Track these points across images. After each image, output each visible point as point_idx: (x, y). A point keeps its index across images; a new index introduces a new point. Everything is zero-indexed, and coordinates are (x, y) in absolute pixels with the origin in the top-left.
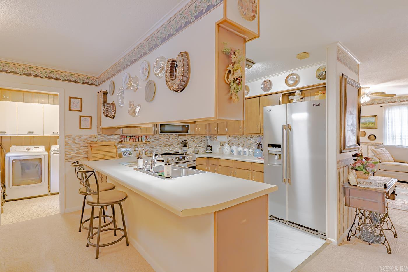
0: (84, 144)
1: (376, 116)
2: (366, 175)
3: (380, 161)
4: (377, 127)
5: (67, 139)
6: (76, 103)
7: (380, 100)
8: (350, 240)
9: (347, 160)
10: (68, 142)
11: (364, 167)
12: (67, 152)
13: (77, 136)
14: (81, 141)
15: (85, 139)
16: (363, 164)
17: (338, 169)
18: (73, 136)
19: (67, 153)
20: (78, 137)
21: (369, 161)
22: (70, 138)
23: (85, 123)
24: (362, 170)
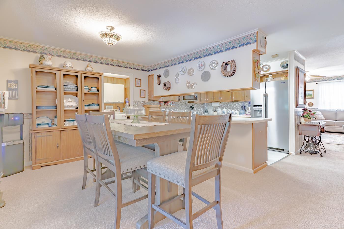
1: (313, 90)
2: (310, 119)
3: (316, 119)
4: (313, 98)
6: (138, 82)
7: (316, 79)
8: (301, 153)
9: (299, 112)
11: (308, 115)
15: (142, 103)
16: (308, 114)
17: (295, 116)
20: (139, 102)
21: (311, 112)
23: (143, 94)
24: (307, 117)
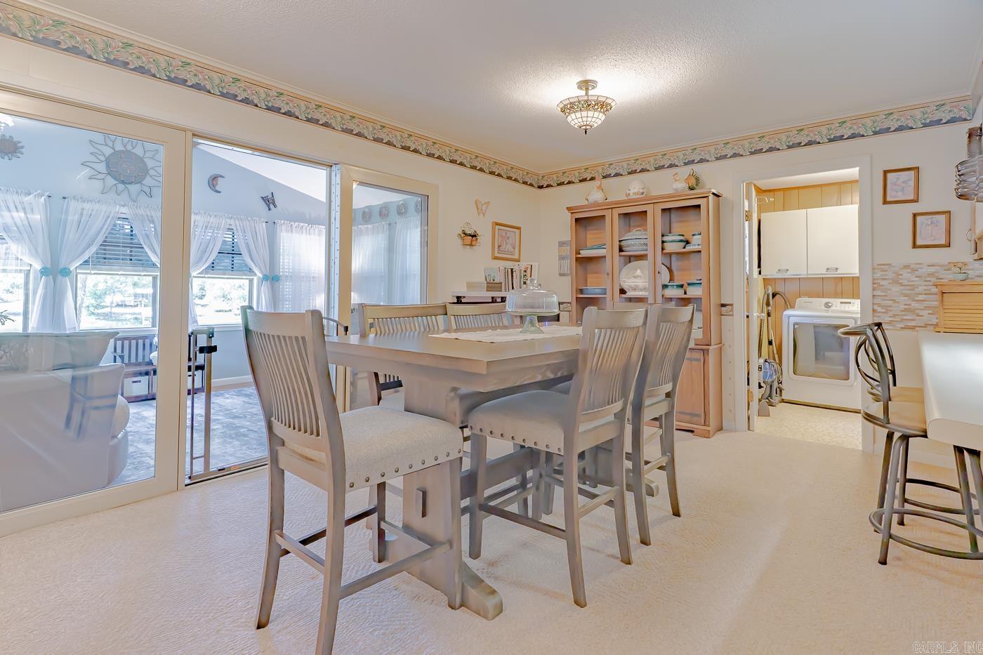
0: (925, 288)
5: (878, 275)
6: (903, 182)
10: (882, 283)
12: (879, 305)
13: (906, 267)
14: (917, 279)
18: (894, 267)
19: (879, 309)
20: (910, 270)
22: (886, 271)
23: (931, 231)
